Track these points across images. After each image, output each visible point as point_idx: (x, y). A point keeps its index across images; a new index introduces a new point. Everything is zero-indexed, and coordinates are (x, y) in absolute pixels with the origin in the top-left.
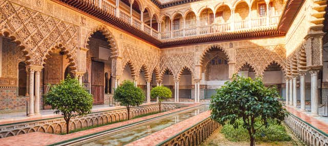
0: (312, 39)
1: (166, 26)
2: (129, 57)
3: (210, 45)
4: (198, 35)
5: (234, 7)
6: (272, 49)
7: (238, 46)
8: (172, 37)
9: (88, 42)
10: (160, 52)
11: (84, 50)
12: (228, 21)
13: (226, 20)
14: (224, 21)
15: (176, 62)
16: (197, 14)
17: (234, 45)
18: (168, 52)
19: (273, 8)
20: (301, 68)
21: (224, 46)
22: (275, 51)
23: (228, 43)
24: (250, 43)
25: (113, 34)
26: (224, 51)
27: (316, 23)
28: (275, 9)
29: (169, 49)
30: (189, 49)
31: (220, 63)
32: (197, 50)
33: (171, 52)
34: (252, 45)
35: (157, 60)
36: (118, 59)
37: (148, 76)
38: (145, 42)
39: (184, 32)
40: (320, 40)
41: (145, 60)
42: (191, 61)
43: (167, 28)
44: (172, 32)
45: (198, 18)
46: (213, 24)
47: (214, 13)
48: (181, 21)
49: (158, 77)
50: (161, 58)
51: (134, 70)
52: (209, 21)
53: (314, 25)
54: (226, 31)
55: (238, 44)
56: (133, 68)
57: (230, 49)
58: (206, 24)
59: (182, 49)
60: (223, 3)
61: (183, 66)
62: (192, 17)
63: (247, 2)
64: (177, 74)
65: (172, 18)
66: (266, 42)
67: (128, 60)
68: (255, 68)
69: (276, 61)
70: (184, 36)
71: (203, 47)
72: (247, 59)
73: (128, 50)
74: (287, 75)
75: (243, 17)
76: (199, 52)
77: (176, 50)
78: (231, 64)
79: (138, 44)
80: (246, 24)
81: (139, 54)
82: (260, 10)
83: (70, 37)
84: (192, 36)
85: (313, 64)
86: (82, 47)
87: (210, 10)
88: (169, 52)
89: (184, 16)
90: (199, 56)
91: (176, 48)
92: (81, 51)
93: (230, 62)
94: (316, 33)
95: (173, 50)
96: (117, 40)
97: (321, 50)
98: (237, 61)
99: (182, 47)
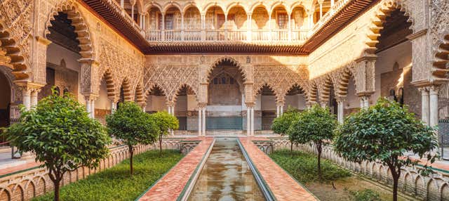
0: (366, 63)
1: (151, 21)
2: (107, 63)
3: (221, 57)
4: (203, 41)
5: (252, 11)
6: (294, 69)
7: (257, 62)
8: (163, 40)
9: (49, 28)
10: (144, 60)
11: (44, 42)
12: (242, 29)
13: (239, 26)
14: (236, 27)
15: (170, 78)
16: (203, 12)
17: (252, 60)
18: (157, 62)
19: (293, 20)
20: (340, 94)
21: (240, 60)
22: (297, 72)
23: (245, 56)
24: (271, 60)
25: (88, 21)
26: (239, 67)
27: (371, 45)
28: (296, 23)
29: (159, 56)
30: (191, 60)
31: (224, 82)
32: (203, 62)
33: (163, 62)
34: (273, 62)
35: (141, 72)
36: (94, 65)
37: (130, 96)
38: (127, 42)
39: (183, 35)
40: (373, 64)
41: (127, 71)
42: (193, 77)
43: (153, 24)
44: (163, 32)
45: (203, 18)
46: (222, 28)
47: (226, 15)
48: (176, 17)
49: (141, 97)
50: (145, 69)
51: (113, 86)
52: (216, 24)
53: (368, 47)
54: (241, 40)
55: (257, 59)
56: (111, 82)
57: (247, 65)
58: (213, 28)
59: (181, 58)
60: (238, 3)
61: (181, 84)
62: (193, 14)
63: (267, 8)
64: (171, 94)
65: (163, 11)
66: (288, 61)
67: (106, 68)
68: (276, 92)
69: (298, 84)
70: (183, 40)
71: (212, 58)
72: (266, 79)
73: (107, 52)
74: (310, 101)
75: (260, 26)
76: (205, 65)
77: (172, 60)
78: (248, 84)
79: (119, 43)
80: (265, 35)
81: (121, 60)
82: (278, 20)
83: (18, 13)
84: (194, 41)
85: (366, 89)
86: (41, 37)
87: (220, 9)
88: (159, 62)
89: (183, 11)
90: (206, 71)
91: (171, 56)
92: (38, 43)
93: (246, 82)
94: (370, 56)
95: (166, 59)
96: (93, 33)
97: (374, 75)
98: (256, 81)
99: (180, 56)
